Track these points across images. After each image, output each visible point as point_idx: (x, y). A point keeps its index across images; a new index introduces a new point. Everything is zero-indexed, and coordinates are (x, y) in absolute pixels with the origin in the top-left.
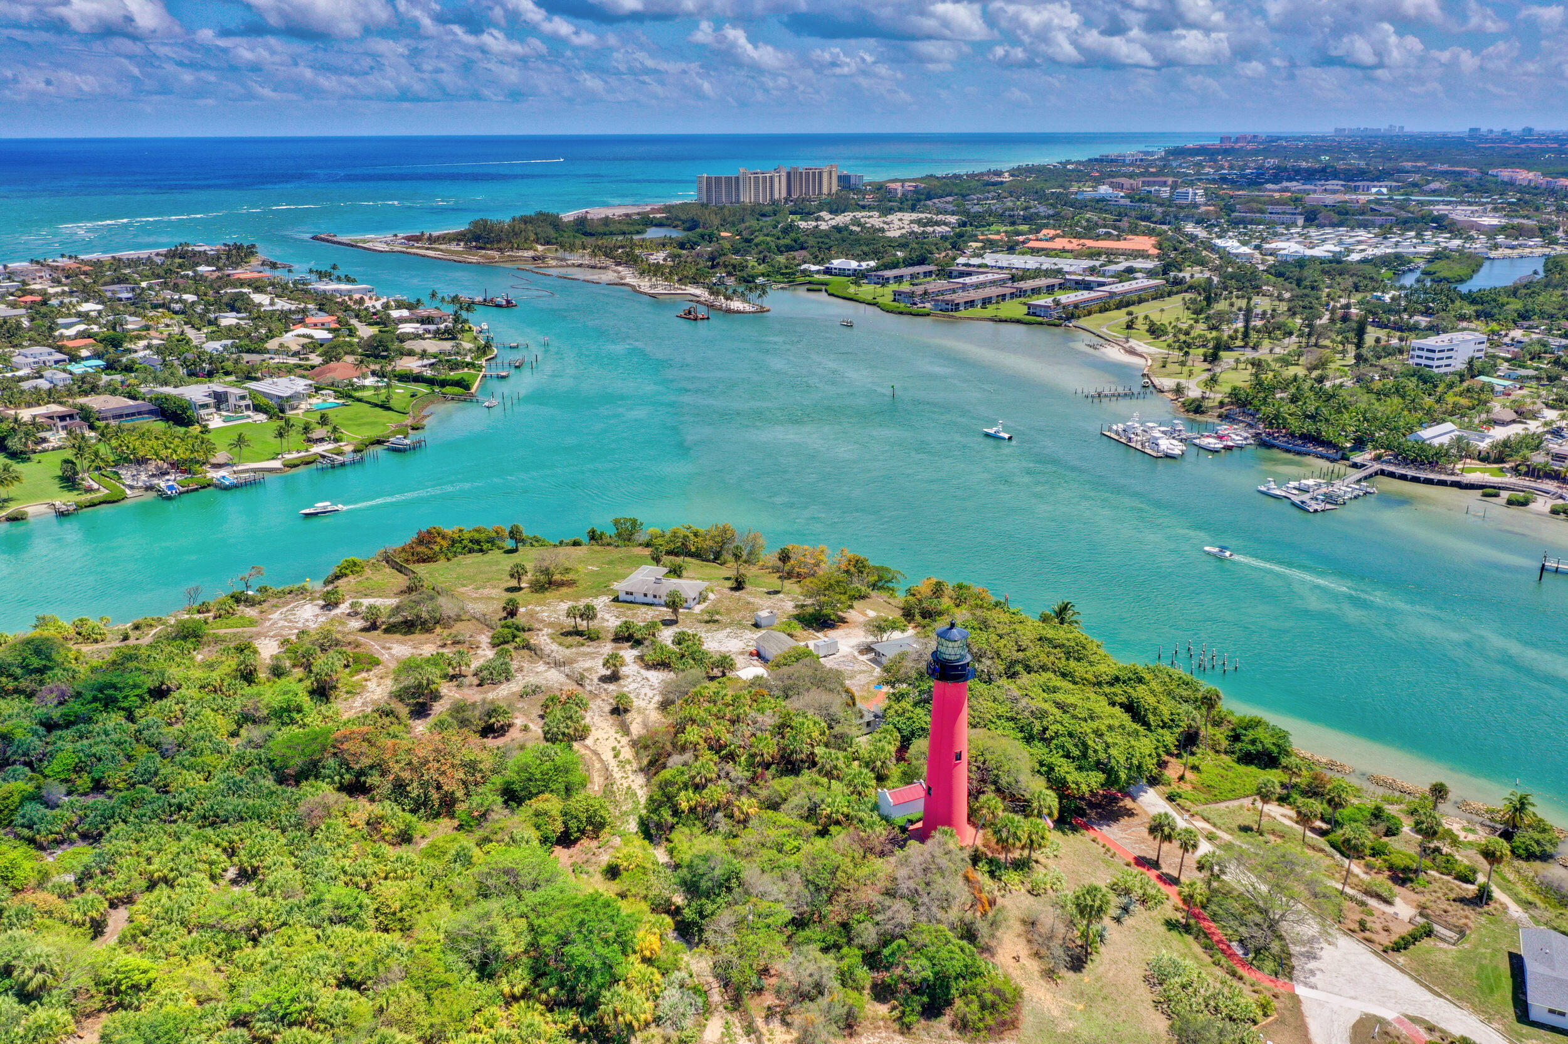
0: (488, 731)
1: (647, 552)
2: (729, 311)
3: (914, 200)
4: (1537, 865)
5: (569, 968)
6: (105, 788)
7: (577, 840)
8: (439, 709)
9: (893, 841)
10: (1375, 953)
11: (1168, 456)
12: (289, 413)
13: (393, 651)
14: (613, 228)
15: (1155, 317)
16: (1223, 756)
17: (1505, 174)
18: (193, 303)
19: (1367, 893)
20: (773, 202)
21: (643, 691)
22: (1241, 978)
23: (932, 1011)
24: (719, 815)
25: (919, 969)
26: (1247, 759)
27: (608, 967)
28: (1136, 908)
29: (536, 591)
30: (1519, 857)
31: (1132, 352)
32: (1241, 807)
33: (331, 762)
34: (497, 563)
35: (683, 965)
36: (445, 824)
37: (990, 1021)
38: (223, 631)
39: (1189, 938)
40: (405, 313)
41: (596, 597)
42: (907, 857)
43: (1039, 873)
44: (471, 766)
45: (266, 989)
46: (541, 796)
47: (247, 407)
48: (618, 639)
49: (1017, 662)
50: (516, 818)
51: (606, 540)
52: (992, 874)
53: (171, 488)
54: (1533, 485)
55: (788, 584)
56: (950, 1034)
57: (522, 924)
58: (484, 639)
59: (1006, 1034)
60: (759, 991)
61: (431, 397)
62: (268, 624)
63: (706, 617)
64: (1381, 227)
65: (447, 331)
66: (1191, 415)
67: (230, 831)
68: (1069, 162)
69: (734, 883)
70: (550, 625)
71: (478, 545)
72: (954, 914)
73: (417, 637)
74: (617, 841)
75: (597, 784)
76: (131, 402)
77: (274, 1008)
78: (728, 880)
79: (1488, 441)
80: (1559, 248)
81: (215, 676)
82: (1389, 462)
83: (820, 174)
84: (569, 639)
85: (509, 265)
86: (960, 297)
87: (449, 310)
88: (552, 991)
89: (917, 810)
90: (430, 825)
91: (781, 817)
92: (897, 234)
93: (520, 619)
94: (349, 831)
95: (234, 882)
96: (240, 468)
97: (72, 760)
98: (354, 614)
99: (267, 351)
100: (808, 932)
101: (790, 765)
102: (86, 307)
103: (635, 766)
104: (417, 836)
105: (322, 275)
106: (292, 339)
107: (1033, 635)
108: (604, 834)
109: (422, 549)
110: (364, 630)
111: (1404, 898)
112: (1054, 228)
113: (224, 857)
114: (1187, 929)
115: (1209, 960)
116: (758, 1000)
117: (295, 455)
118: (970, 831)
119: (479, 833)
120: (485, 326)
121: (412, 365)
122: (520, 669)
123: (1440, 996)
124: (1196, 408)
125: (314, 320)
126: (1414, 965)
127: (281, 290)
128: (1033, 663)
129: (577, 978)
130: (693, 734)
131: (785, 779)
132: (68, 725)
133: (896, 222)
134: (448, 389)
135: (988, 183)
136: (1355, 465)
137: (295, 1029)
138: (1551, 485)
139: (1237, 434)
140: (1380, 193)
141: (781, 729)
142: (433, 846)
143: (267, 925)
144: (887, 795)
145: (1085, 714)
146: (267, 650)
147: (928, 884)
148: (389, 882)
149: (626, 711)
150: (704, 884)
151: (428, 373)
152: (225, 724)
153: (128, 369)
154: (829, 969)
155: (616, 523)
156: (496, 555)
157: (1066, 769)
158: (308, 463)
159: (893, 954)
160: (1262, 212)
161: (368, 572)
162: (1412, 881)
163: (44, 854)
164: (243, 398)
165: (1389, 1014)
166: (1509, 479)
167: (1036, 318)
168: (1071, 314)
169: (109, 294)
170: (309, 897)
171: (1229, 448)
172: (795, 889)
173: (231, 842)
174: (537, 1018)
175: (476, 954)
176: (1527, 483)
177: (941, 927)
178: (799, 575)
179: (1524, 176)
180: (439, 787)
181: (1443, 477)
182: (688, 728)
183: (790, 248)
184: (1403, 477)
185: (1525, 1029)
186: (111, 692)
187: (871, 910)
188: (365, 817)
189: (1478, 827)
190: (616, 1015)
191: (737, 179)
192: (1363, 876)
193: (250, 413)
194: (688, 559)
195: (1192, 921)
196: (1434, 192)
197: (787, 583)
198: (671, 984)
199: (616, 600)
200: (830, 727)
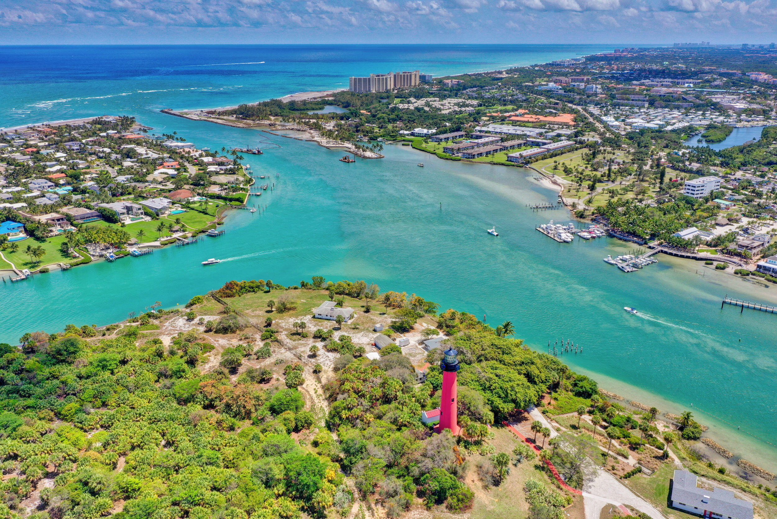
0: (263, 381)
1: (327, 292)
2: (365, 157)
3: (456, 91)
4: (692, 442)
5: (300, 484)
6: (107, 405)
7: (301, 429)
8: (241, 370)
9: (426, 434)
10: (617, 479)
11: (565, 242)
12: (161, 216)
13: (220, 342)
14: (308, 107)
15: (567, 163)
16: (570, 393)
17: (753, 76)
18: (109, 153)
19: (618, 454)
20: (387, 91)
21: (326, 362)
22: (561, 489)
23: (439, 502)
24: (358, 421)
25: (434, 485)
26: (578, 394)
27: (315, 484)
28: (524, 461)
29: (279, 312)
30: (685, 438)
31: (555, 183)
32: (573, 416)
33: (200, 396)
34: (261, 298)
35: (344, 482)
36: (247, 422)
37: (461, 505)
38: (146, 332)
39: (543, 473)
40: (210, 159)
41: (305, 316)
42: (432, 440)
43: (485, 446)
44: (257, 398)
45: (185, 492)
46: (286, 412)
47: (142, 213)
48: (315, 337)
49: (482, 355)
50: (276, 421)
51: (309, 287)
52: (465, 447)
53: (112, 256)
54: (729, 259)
55: (389, 310)
56: (445, 510)
57: (282, 466)
58: (258, 336)
59: (467, 511)
60: (373, 493)
61: (225, 207)
62: (164, 328)
63: (353, 326)
64: (686, 108)
65: (231, 170)
66: (579, 219)
67: (162, 425)
68: (536, 66)
69: (364, 450)
70: (286, 330)
71: (253, 289)
72: (448, 464)
73: (229, 335)
74: (317, 430)
75: (308, 404)
76: (88, 211)
77: (189, 499)
78: (362, 449)
79: (711, 237)
80: (771, 121)
81: (146, 355)
82: (665, 246)
83: (411, 75)
84: (294, 336)
85: (258, 129)
86: (476, 151)
87: (231, 158)
88: (294, 493)
89: (437, 420)
90: (241, 423)
91: (383, 422)
92: (447, 112)
93: (273, 328)
94: (210, 426)
95: (165, 446)
96: (141, 246)
97: (92, 393)
98: (201, 323)
99: (147, 181)
100: (392, 470)
101: (387, 400)
102: (59, 155)
103: (324, 397)
104: (236, 428)
105: (170, 137)
106: (158, 174)
107: (489, 343)
108: (312, 427)
109: (228, 291)
110: (206, 332)
111: (633, 456)
112: (525, 109)
113: (160, 436)
114: (543, 468)
115: (550, 481)
116: (372, 496)
117: (166, 239)
118: (458, 428)
119: (262, 427)
120: (248, 166)
121: (215, 190)
122: (274, 352)
123: (639, 496)
124: (581, 215)
125: (168, 164)
126: (631, 484)
127: (150, 145)
128: (488, 356)
129: (304, 488)
130: (347, 386)
131: (385, 406)
132: (88, 377)
133: (447, 104)
134: (233, 203)
135: (494, 79)
136: (650, 247)
137: (197, 507)
138: (736, 259)
139: (598, 230)
140: (689, 87)
141: (383, 385)
142: (243, 432)
143: (181, 465)
144: (425, 414)
145: (507, 380)
146: (166, 342)
147: (439, 452)
148: (227, 448)
149: (320, 372)
150: (352, 451)
151: (223, 194)
152: (153, 377)
153: (83, 192)
154: (400, 485)
155: (314, 279)
156: (260, 294)
157: (499, 403)
158: (172, 243)
159: (424, 480)
160: (628, 99)
161: (205, 302)
162: (637, 449)
163: (86, 433)
164: (140, 209)
165: (617, 504)
166: (719, 256)
167: (511, 163)
168: (527, 161)
169: (68, 147)
170: (197, 454)
171: (593, 238)
172: (388, 453)
173: (163, 430)
174: (289, 504)
175: (264, 478)
176: (726, 258)
177: (443, 469)
178: (394, 305)
179: (763, 77)
180: (244, 407)
181: (689, 255)
182: (346, 383)
183: (394, 120)
184: (671, 254)
185: (670, 510)
186: (105, 363)
187: (417, 462)
188: (216, 420)
189: (670, 425)
190: (319, 503)
191: (369, 79)
192: (618, 447)
193: (143, 216)
194: (345, 296)
195: (545, 466)
196: (717, 87)
197: (389, 308)
198: (339, 490)
199: (314, 317)
200: (404, 383)
